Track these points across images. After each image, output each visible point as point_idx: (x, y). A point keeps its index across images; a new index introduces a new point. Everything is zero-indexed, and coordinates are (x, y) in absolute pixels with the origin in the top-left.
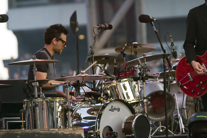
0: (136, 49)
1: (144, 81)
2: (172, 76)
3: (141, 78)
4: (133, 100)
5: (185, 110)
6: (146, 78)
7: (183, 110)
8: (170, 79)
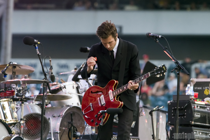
0: (15, 69)
1: (22, 103)
2: (49, 99)
3: (20, 99)
4: (10, 121)
5: (59, 134)
6: (25, 100)
7: (57, 134)
8: (46, 103)
